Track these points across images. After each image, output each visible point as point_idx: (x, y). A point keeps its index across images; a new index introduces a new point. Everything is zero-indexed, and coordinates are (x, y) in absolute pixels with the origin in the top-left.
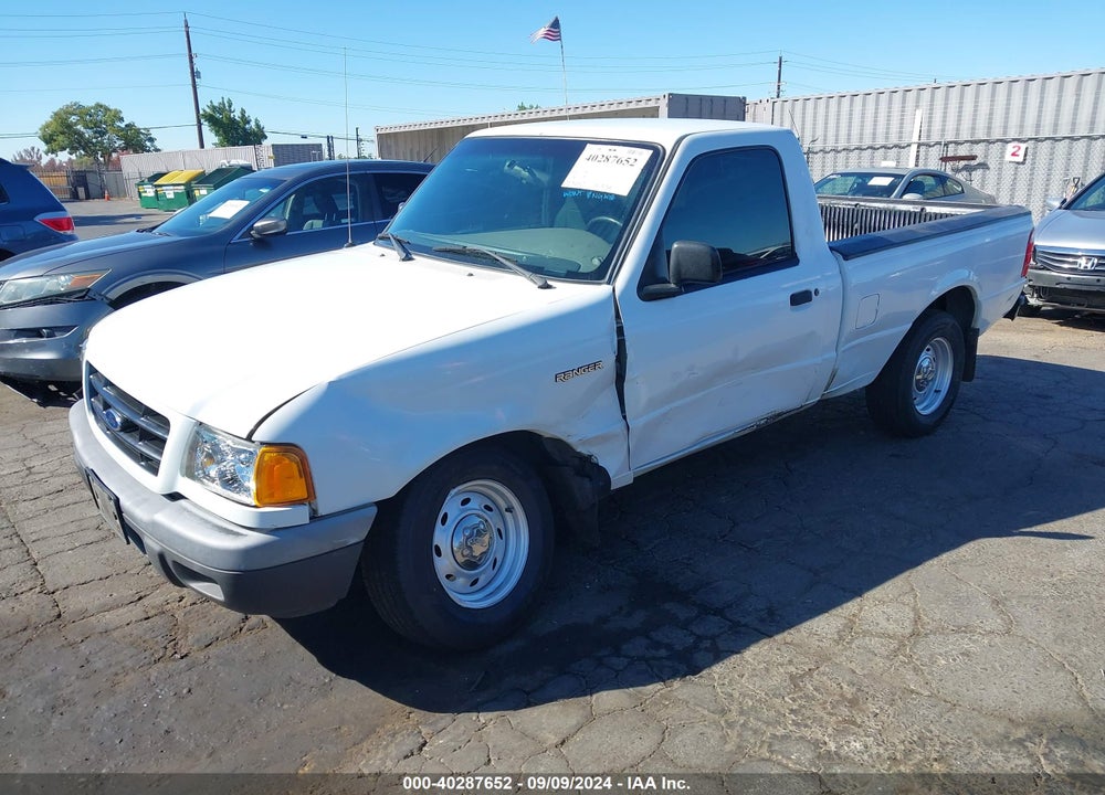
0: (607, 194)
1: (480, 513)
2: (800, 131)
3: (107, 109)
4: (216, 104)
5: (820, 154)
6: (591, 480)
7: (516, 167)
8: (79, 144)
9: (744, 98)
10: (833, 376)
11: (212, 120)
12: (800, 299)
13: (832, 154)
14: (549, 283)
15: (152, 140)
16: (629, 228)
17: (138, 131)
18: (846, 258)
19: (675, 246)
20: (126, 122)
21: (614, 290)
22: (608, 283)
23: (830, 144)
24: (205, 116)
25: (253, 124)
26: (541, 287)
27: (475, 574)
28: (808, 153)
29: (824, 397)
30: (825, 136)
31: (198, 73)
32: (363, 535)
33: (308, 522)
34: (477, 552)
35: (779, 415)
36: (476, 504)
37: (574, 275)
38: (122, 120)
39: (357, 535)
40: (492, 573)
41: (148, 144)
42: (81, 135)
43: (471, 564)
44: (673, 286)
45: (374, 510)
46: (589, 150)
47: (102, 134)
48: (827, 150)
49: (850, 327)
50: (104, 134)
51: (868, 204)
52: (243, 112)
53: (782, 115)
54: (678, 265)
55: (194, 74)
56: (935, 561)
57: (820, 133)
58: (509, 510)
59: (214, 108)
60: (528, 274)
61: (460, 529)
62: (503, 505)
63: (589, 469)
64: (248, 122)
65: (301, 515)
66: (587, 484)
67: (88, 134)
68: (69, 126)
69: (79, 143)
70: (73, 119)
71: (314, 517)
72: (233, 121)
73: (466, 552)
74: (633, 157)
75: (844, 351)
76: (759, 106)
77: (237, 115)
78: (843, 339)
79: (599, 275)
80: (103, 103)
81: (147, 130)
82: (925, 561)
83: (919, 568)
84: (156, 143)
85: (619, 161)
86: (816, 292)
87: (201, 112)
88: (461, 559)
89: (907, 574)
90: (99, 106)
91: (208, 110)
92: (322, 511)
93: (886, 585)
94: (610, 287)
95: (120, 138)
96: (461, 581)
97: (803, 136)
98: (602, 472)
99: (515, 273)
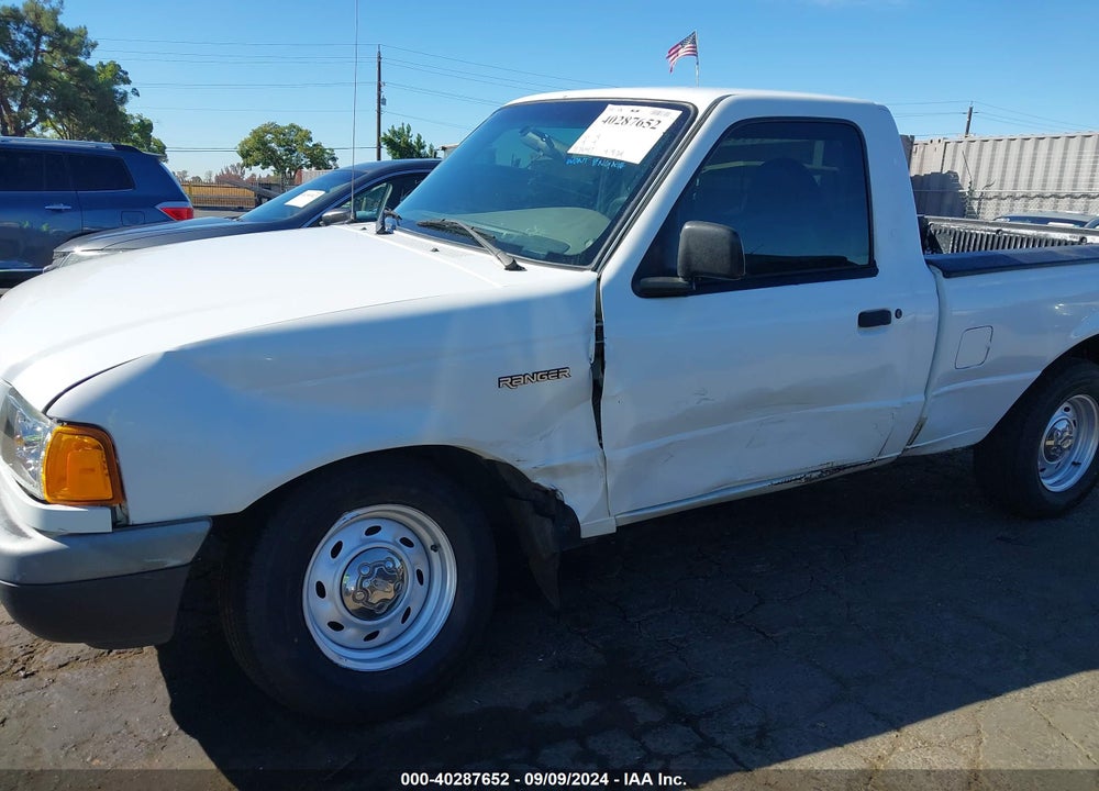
0: (616, 161)
1: (392, 547)
2: (973, 174)
3: (300, 130)
4: (396, 129)
5: (995, 201)
6: (553, 521)
7: (530, 135)
8: (269, 158)
9: (913, 137)
10: (920, 426)
11: (391, 143)
12: (873, 319)
13: (1008, 201)
14: (520, 264)
15: (334, 159)
16: (633, 203)
17: (323, 151)
18: (948, 274)
19: (687, 227)
20: (314, 142)
21: (599, 280)
22: (595, 270)
23: (1008, 189)
24: (384, 139)
25: (427, 149)
26: (507, 268)
27: (374, 626)
28: (980, 199)
29: (905, 454)
30: (1002, 180)
31: (384, 99)
32: (187, 556)
33: (109, 529)
34: (375, 598)
35: (839, 468)
36: (389, 534)
37: (556, 258)
38: (310, 140)
39: (180, 555)
40: (398, 626)
41: (330, 162)
42: (274, 152)
43: (367, 613)
44: (681, 280)
45: (206, 527)
46: (611, 111)
47: (292, 152)
48: (1003, 196)
49: (945, 366)
50: (294, 152)
51: (1013, 230)
52: (419, 138)
53: (954, 156)
54: (688, 253)
55: (381, 101)
56: (1022, 694)
57: (996, 176)
58: (436, 547)
59: (394, 133)
60: (496, 250)
61: (356, 565)
62: (429, 542)
63: (551, 506)
64: (423, 147)
65: (101, 521)
66: (548, 526)
67: (280, 151)
68: (265, 144)
69: (271, 159)
70: (269, 137)
71: (120, 525)
72: (409, 146)
73: (360, 595)
74: (656, 118)
75: (936, 396)
76: (930, 147)
77: (413, 140)
78: (935, 381)
79: (584, 259)
80: (296, 124)
81: (332, 150)
82: (1008, 690)
83: (997, 700)
84: (337, 162)
85: (640, 123)
86: (899, 314)
87: (382, 136)
88: (352, 605)
89: (976, 706)
90: (292, 126)
91: (388, 134)
92: (135, 519)
93: (939, 719)
94: (595, 275)
95: (307, 156)
96: (349, 633)
97: (976, 180)
98: (569, 513)
99: (486, 252)
